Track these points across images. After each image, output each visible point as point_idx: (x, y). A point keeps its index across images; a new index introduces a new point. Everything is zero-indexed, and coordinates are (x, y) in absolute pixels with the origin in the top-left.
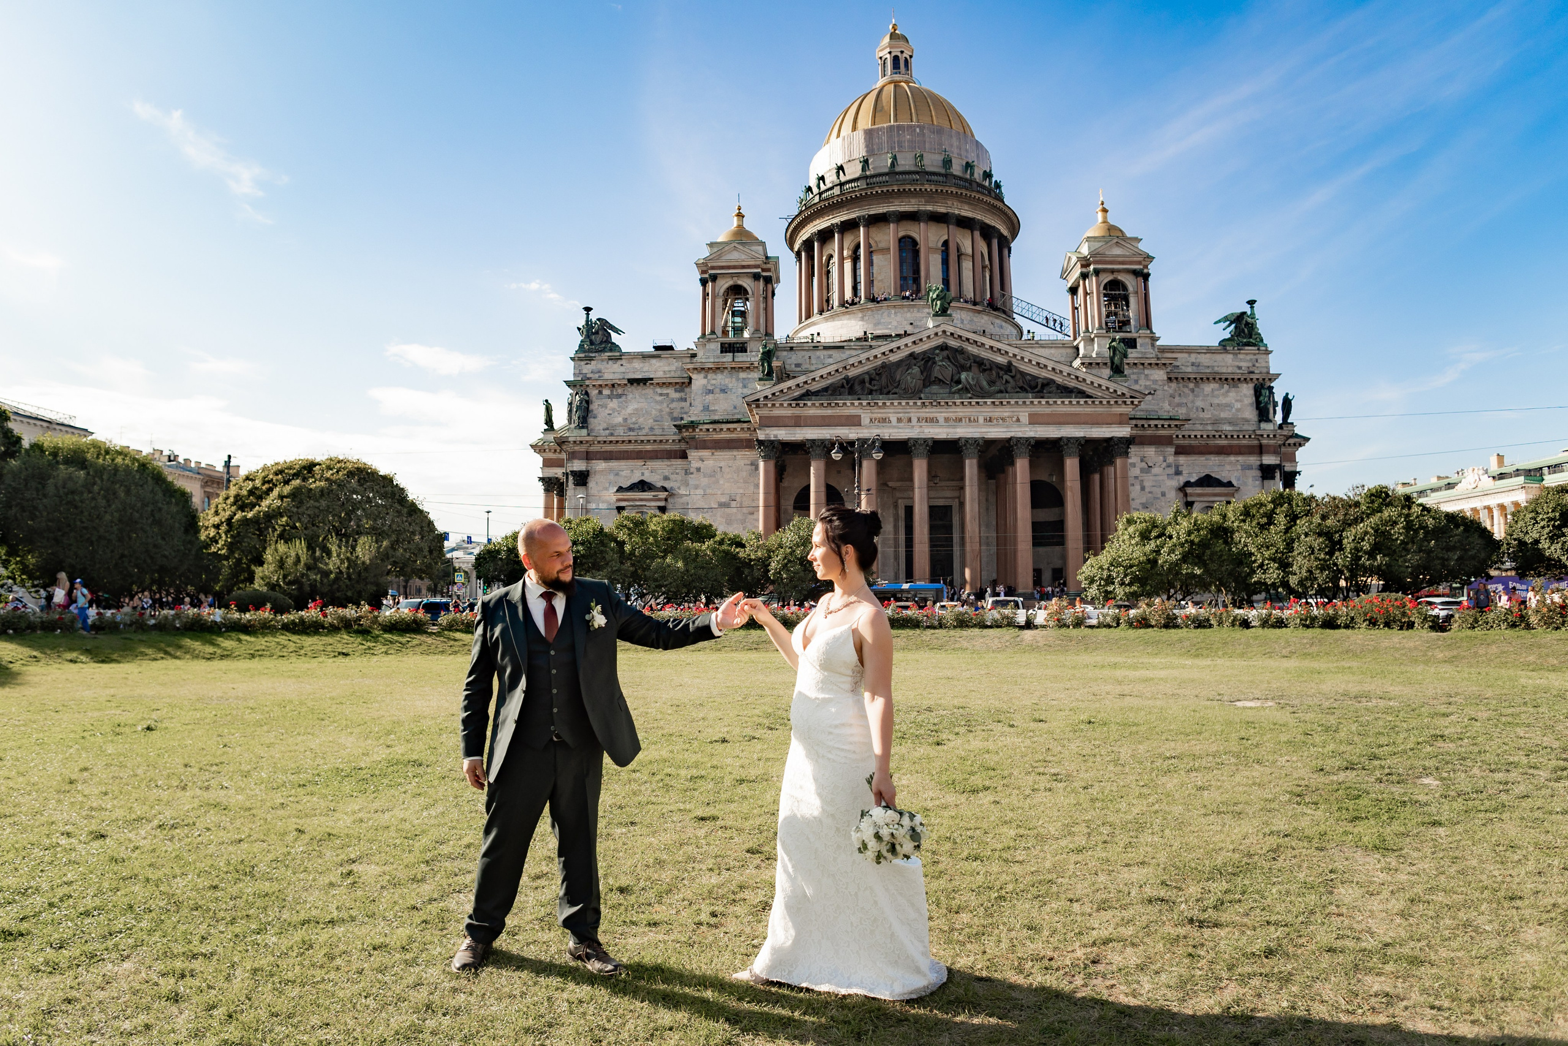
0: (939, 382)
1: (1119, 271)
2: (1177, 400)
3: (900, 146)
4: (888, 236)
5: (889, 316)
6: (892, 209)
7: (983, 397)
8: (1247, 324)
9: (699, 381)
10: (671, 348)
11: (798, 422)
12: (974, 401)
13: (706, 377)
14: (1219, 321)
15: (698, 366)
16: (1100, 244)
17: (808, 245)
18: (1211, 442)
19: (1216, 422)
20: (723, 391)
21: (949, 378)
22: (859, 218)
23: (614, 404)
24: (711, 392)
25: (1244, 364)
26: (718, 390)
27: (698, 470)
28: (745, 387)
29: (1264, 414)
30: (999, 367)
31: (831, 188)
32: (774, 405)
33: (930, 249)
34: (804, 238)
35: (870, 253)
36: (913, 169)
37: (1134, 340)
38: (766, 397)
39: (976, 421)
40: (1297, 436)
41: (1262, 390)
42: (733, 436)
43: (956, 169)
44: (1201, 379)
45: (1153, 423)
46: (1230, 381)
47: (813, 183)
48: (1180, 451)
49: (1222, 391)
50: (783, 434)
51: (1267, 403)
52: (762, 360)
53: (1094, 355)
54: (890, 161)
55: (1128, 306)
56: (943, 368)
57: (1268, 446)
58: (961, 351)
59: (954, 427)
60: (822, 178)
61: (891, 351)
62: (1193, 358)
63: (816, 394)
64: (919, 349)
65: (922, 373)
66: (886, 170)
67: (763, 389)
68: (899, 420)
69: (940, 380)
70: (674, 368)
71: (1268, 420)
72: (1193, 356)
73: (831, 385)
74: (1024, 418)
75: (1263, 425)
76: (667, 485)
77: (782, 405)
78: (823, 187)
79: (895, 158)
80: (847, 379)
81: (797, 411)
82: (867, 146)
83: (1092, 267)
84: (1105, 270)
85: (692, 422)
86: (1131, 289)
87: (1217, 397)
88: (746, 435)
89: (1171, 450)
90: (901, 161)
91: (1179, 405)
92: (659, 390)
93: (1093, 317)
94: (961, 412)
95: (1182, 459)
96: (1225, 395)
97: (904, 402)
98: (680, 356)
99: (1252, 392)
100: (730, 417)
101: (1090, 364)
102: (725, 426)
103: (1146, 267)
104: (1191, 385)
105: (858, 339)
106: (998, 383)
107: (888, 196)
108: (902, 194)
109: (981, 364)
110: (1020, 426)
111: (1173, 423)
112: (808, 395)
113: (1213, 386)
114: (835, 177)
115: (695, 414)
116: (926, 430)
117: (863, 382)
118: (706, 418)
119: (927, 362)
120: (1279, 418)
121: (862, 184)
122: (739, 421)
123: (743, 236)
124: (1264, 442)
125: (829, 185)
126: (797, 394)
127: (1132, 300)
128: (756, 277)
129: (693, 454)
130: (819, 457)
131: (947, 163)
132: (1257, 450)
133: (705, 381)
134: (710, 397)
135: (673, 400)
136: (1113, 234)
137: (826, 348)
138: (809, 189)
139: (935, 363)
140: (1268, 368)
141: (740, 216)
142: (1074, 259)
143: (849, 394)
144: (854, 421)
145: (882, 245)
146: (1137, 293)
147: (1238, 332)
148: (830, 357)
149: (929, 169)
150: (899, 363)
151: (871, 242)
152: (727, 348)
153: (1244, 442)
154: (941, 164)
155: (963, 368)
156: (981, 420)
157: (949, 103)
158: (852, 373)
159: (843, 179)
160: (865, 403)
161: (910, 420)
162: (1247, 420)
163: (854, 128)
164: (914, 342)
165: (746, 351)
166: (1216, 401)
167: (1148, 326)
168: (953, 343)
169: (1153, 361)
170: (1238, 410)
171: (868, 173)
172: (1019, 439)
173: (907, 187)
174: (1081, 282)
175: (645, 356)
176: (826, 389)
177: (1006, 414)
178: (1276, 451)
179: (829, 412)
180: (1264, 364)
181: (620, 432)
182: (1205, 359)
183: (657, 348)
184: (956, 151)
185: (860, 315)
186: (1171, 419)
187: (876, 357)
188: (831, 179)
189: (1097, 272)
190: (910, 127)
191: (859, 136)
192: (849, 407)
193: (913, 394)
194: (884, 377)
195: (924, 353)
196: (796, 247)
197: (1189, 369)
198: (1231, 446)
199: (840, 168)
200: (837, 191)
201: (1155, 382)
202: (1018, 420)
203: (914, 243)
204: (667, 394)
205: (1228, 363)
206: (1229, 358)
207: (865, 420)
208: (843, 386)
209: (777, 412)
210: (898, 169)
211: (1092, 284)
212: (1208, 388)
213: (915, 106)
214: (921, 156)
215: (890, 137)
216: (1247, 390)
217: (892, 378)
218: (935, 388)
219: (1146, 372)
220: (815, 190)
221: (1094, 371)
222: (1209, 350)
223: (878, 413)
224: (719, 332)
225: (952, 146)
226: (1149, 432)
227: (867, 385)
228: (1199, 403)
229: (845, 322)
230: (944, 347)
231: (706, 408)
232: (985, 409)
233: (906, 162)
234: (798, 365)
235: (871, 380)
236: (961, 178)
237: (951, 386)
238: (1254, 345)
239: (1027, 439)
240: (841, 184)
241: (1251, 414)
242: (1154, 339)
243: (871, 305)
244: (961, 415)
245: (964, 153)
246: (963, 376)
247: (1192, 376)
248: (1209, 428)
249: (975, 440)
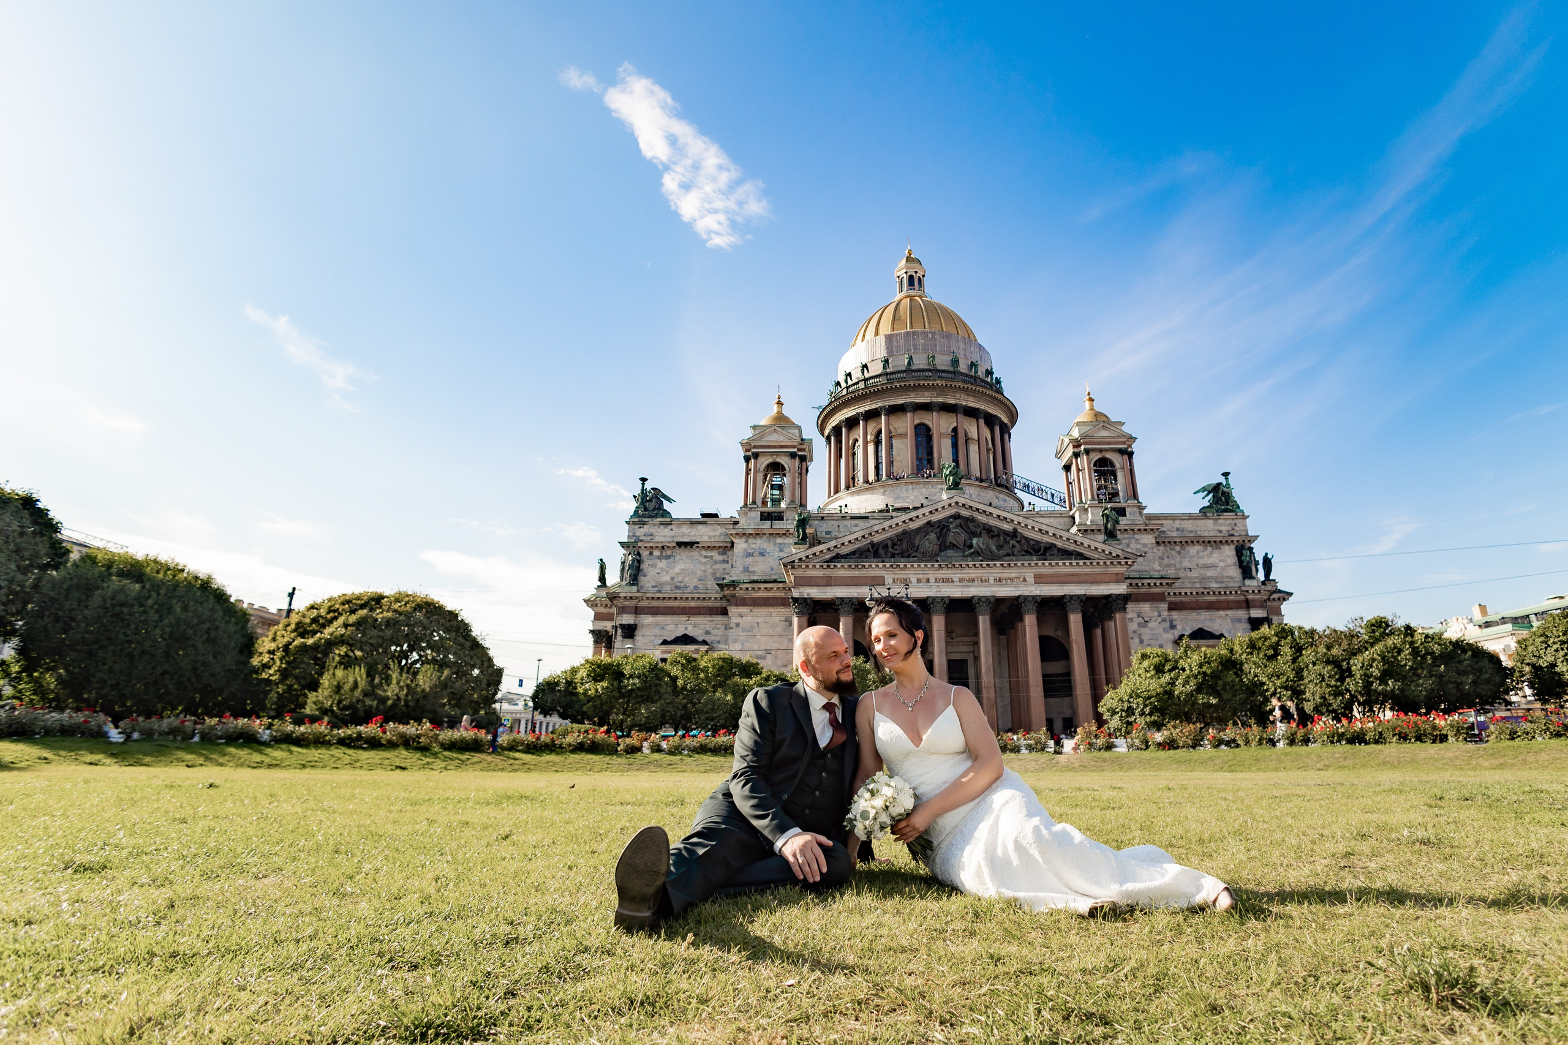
0: (953, 546)
1: (1106, 450)
2: (1166, 561)
3: (915, 348)
4: (906, 424)
5: (907, 491)
6: (909, 400)
7: (992, 560)
8: (1224, 493)
9: (740, 545)
10: (716, 516)
11: (828, 582)
12: (984, 563)
13: (746, 542)
14: (1198, 492)
15: (740, 531)
16: (1089, 428)
17: (837, 430)
18: (1201, 598)
19: (1204, 579)
20: (762, 554)
21: (962, 543)
22: (881, 408)
23: (663, 564)
24: (750, 555)
25: (1224, 528)
26: (757, 553)
27: (738, 625)
28: (781, 551)
29: (1247, 572)
30: (1006, 533)
31: (857, 383)
32: (807, 566)
33: (942, 435)
34: (834, 424)
35: (890, 438)
36: (926, 367)
37: (1124, 509)
38: (800, 559)
39: (987, 581)
40: (1280, 591)
41: (1243, 551)
42: (770, 594)
43: (963, 367)
44: (1186, 542)
45: (1146, 582)
46: (1213, 543)
47: (841, 378)
48: (1173, 607)
49: (1207, 552)
50: (815, 593)
51: (1249, 562)
52: (798, 526)
53: (1089, 523)
54: (906, 361)
55: (1116, 480)
56: (956, 535)
57: (1254, 600)
58: (972, 520)
59: (968, 586)
60: (849, 375)
61: (911, 519)
62: (1177, 524)
63: (846, 557)
64: (935, 518)
65: (938, 538)
66: (904, 368)
67: (796, 552)
68: (919, 581)
69: (954, 545)
70: (718, 534)
71: (1252, 578)
72: (1177, 522)
73: (859, 549)
74: (1031, 580)
75: (1248, 582)
76: (707, 639)
77: (814, 566)
78: (850, 382)
79: (911, 358)
80: (872, 544)
81: (828, 572)
82: (887, 348)
83: (1082, 447)
84: (1094, 450)
85: (733, 581)
86: (1117, 465)
87: (1202, 557)
88: (781, 594)
89: (1164, 606)
90: (916, 361)
91: (1169, 565)
92: (704, 553)
93: (1086, 490)
94: (973, 573)
95: (1175, 615)
96: (1210, 556)
97: (922, 565)
98: (724, 523)
99: (1234, 553)
100: (767, 578)
101: (1086, 531)
102: (762, 586)
103: (1130, 446)
104: (1178, 548)
105: (880, 511)
106: (1006, 547)
107: (905, 390)
108: (917, 388)
109: (989, 530)
110: (1026, 586)
111: (1164, 582)
112: (837, 558)
113: (1197, 548)
114: (860, 374)
115: (736, 574)
116: (943, 590)
117: (886, 547)
118: (745, 577)
119: (943, 529)
120: (1261, 576)
121: (883, 380)
122: (775, 581)
123: (782, 421)
124: (1250, 597)
125: (855, 381)
126: (828, 557)
127: (1120, 475)
128: (793, 455)
129: (733, 611)
130: (847, 614)
131: (955, 362)
132: (1244, 605)
133: (745, 545)
134: (750, 559)
135: (716, 562)
136: (1100, 419)
137: (852, 518)
138: (838, 384)
139: (949, 530)
140: (1247, 531)
141: (780, 403)
142: (1067, 441)
143: (874, 557)
144: (878, 581)
145: (899, 431)
146: (1123, 468)
147: (1216, 501)
148: (856, 525)
149: (939, 367)
150: (918, 530)
151: (891, 428)
152: (766, 517)
153: (1231, 598)
154: (950, 363)
155: (974, 534)
156: (992, 581)
157: (956, 314)
158: (877, 539)
159: (867, 375)
160: (888, 565)
161: (928, 581)
162: (1231, 578)
163: (876, 334)
164: (931, 512)
165: (782, 520)
166: (1201, 562)
167: (1135, 496)
168: (965, 513)
169: (1142, 527)
170: (1223, 569)
171: (888, 371)
172: (1026, 598)
173: (922, 383)
174: (1074, 461)
175: (693, 523)
176: (853, 553)
177: (1014, 575)
178: (1262, 605)
179: (856, 573)
180: (1242, 528)
181: (668, 589)
182: (1188, 525)
183: (704, 515)
184: (962, 353)
185: (882, 490)
186: (1162, 578)
187: (897, 525)
188: (857, 375)
189: (1087, 452)
190: (924, 332)
191: (881, 340)
192: (874, 569)
193: (930, 557)
194: (904, 542)
195: (940, 521)
196: (826, 433)
197: (1175, 534)
198: (1219, 602)
199: (865, 367)
200: (862, 385)
201: (1145, 545)
202: (1025, 580)
203: (928, 429)
204: (712, 557)
205: (1209, 527)
206: (1209, 523)
207: (889, 580)
208: (868, 550)
209: (810, 573)
210: (913, 367)
211: (1083, 462)
212: (1193, 550)
213: (928, 315)
214: (933, 357)
215: (906, 341)
216: (1229, 552)
217: (912, 543)
218: (950, 552)
219: (1136, 536)
220: (843, 385)
221: (1089, 537)
222: (1191, 517)
223: (900, 575)
224: (759, 502)
225: (959, 348)
226: (1143, 590)
227: (890, 549)
228: (1186, 564)
229: (869, 496)
230: (957, 516)
231: (746, 570)
232: (996, 571)
233: (920, 362)
234: (828, 533)
235: (894, 545)
236: (967, 376)
237: (964, 551)
238: (1231, 511)
239: (1034, 597)
240: (866, 380)
241: (1235, 573)
242: (1141, 508)
243: (890, 482)
244: (973, 576)
245: (969, 355)
246: (975, 541)
247: (1178, 540)
248: (1198, 585)
249: (987, 599)
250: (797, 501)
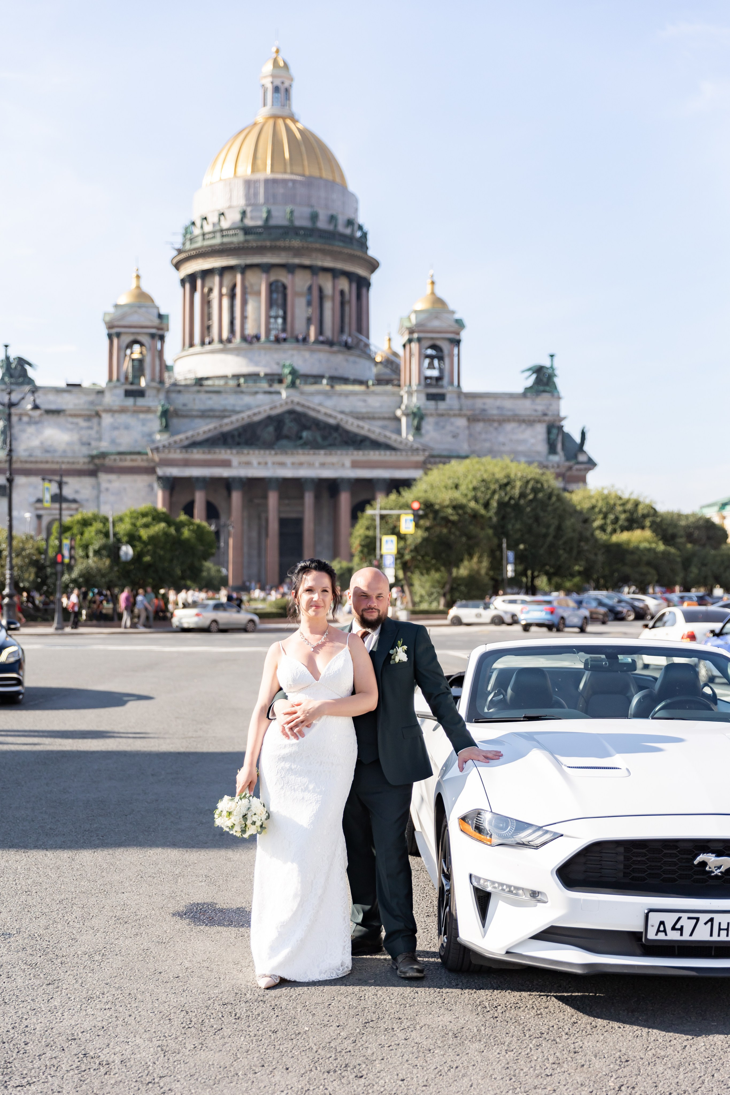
0: (287, 437)
1: (438, 339)
2: (484, 436)
3: (275, 200)
4: (260, 283)
5: (260, 355)
6: (265, 260)
7: (318, 449)
8: (546, 374)
9: (107, 418)
10: (79, 385)
11: (187, 463)
12: (312, 452)
13: (113, 417)
14: (523, 371)
15: (105, 404)
16: (426, 316)
17: (192, 279)
20: (127, 429)
21: (294, 435)
22: (236, 265)
23: (31, 430)
24: (117, 428)
25: (540, 408)
26: (122, 428)
27: (107, 490)
28: (144, 426)
29: (552, 448)
30: (330, 426)
31: (213, 232)
32: (169, 451)
33: (296, 294)
34: (189, 271)
36: (285, 223)
37: (445, 395)
38: (164, 445)
39: (313, 465)
40: (590, 461)
41: (553, 429)
42: (135, 464)
43: (322, 223)
44: (503, 420)
46: (529, 422)
47: (197, 220)
49: (521, 429)
50: (175, 472)
51: (555, 440)
52: (161, 415)
54: (265, 214)
55: (443, 364)
56: (290, 428)
58: (304, 415)
59: (298, 469)
60: (205, 219)
61: (254, 414)
62: (498, 403)
63: (201, 444)
65: (276, 431)
66: (262, 224)
68: (259, 463)
70: (83, 402)
71: (556, 453)
73: (211, 437)
74: (348, 465)
76: (78, 497)
77: (175, 451)
78: (206, 228)
79: (269, 212)
80: (222, 433)
81: (187, 456)
82: (246, 197)
83: (417, 334)
84: (426, 337)
85: (103, 453)
86: (446, 352)
87: (516, 434)
90: (275, 213)
91: (485, 440)
92: (70, 419)
94: (302, 459)
96: (523, 432)
97: (263, 451)
98: (87, 392)
99: (545, 430)
100: (132, 450)
102: (129, 457)
103: (458, 334)
104: (496, 425)
106: (329, 439)
108: (274, 249)
109: (317, 424)
110: (344, 469)
112: (194, 444)
113: (514, 425)
114: (217, 221)
115: (104, 445)
116: (280, 472)
117: (233, 436)
118: (113, 449)
119: (280, 422)
121: (240, 234)
123: (140, 298)
125: (211, 228)
126: (186, 444)
128: (153, 336)
129: (103, 477)
130: (202, 490)
131: (314, 217)
133: (112, 420)
134: (117, 432)
135: (82, 428)
136: (439, 307)
137: (207, 392)
138: (194, 226)
139: (285, 424)
140: (560, 411)
141: (138, 277)
142: (405, 325)
143: (224, 444)
144: (226, 464)
145: (254, 289)
147: (538, 382)
148: (210, 399)
149: (298, 225)
150: (260, 424)
151: (247, 284)
152: (129, 394)
154: (309, 217)
155: (305, 427)
156: (317, 464)
158: (226, 429)
159: (224, 225)
160: (235, 451)
161: (267, 463)
162: (538, 453)
163: (235, 174)
164: (270, 409)
165: (144, 397)
166: (515, 437)
167: (458, 382)
168: (299, 409)
170: (532, 444)
171: (246, 223)
172: (343, 479)
173: (278, 242)
174: (408, 345)
175: (58, 391)
176: (206, 438)
177: (334, 461)
179: (209, 457)
180: (555, 408)
181: (39, 454)
182: (508, 404)
183: (68, 385)
184: (324, 204)
185: (235, 353)
188: (213, 222)
189: (419, 340)
191: (239, 183)
192: (223, 454)
193: (270, 445)
194: (248, 433)
195: (278, 416)
197: (495, 412)
199: (221, 213)
200: (218, 238)
201: (458, 427)
202: (344, 466)
203: (284, 287)
204: (78, 424)
206: (526, 404)
207: (235, 463)
208: (219, 439)
209: (172, 456)
210: (273, 222)
212: (509, 427)
214: (293, 210)
215: (266, 189)
216: (541, 429)
217: (254, 434)
218: (284, 442)
219: (451, 420)
220: (199, 229)
222: (512, 396)
223: (244, 459)
224: (122, 379)
225: (321, 199)
227: (237, 438)
228: (501, 439)
229: (224, 358)
230: (291, 412)
231: (113, 442)
232: (320, 457)
233: (279, 217)
235: (239, 433)
236: (325, 231)
237: (296, 441)
238: (549, 392)
239: (349, 479)
240: (222, 230)
241: (542, 448)
242: (461, 388)
243: (244, 344)
244: (303, 461)
245: (330, 204)
246: (305, 434)
247: (496, 418)
249: (312, 479)
250: (157, 379)
